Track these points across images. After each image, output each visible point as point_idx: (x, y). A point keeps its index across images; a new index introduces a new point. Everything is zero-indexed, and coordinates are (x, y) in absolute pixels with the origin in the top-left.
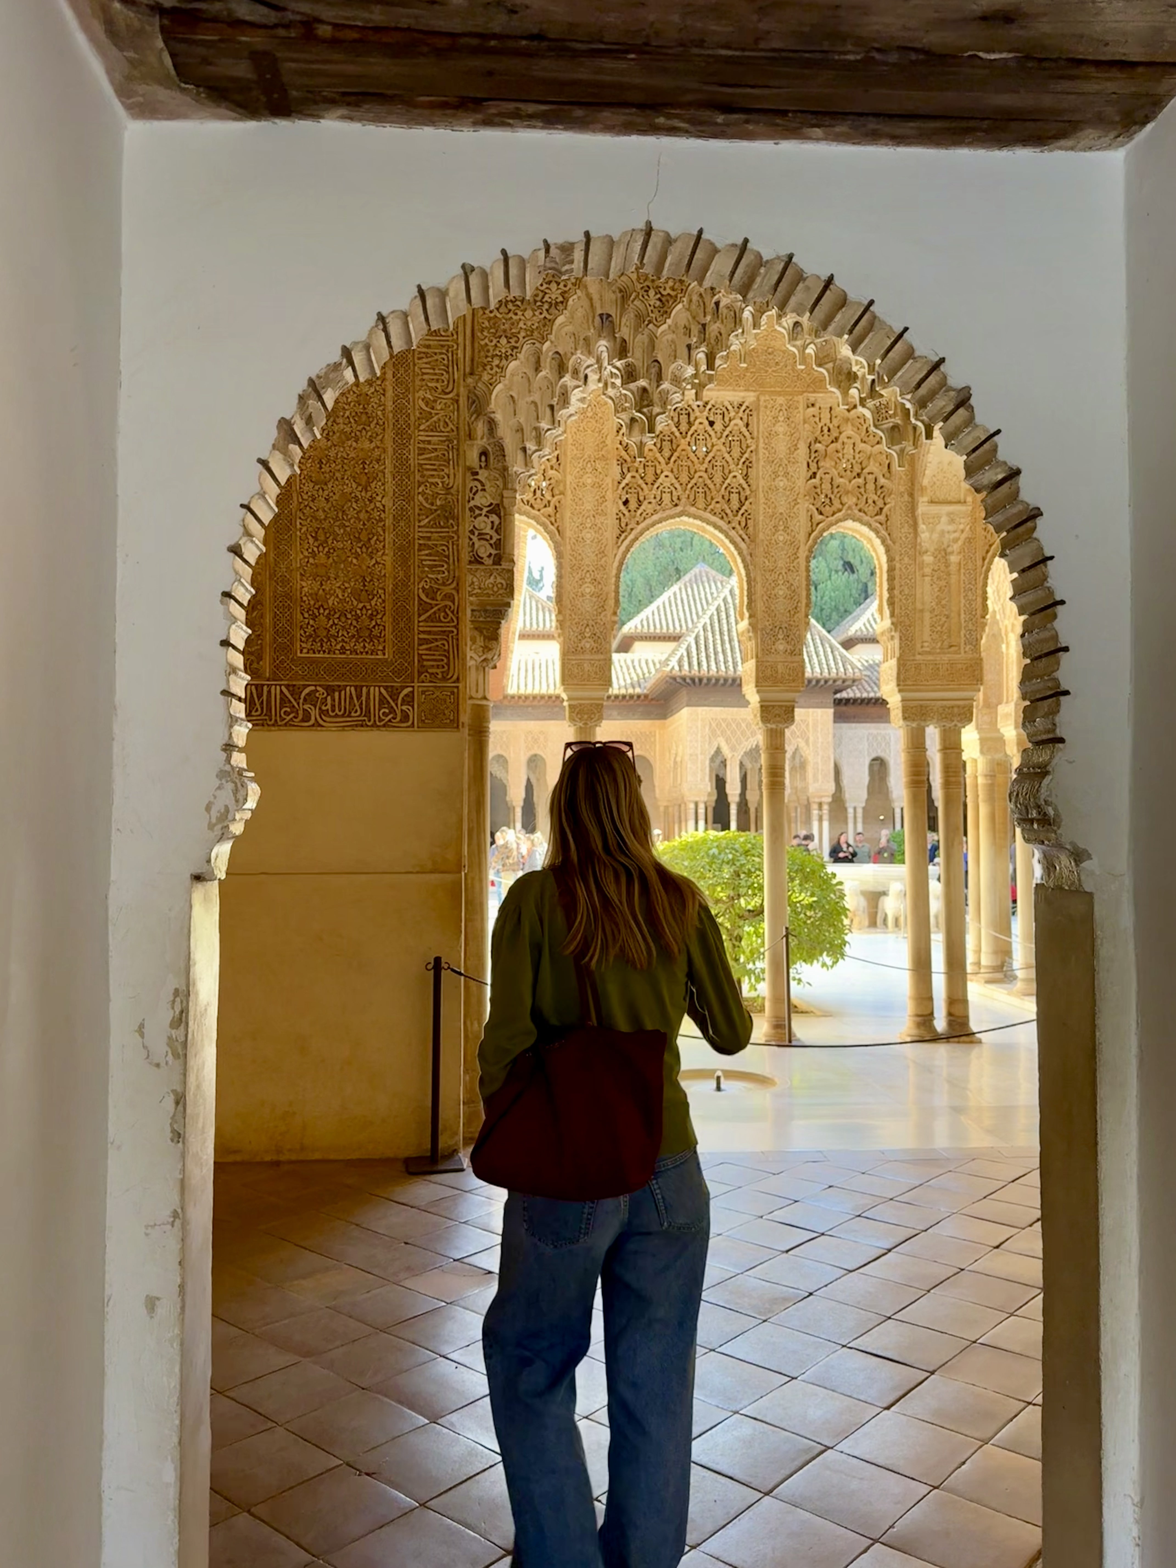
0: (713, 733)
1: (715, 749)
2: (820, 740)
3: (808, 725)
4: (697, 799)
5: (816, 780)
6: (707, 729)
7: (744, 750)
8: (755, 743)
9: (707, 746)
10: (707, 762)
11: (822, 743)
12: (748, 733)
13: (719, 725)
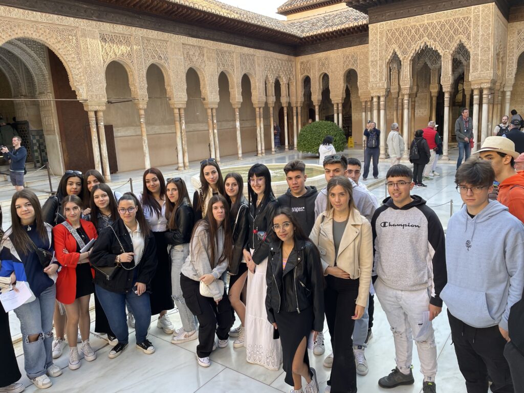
0: (389, 41)
1: (391, 54)
2: (481, 33)
3: (470, 21)
4: (379, 95)
5: (476, 69)
6: (384, 40)
7: (413, 51)
8: (422, 45)
9: (384, 53)
10: (384, 66)
11: (483, 35)
12: (417, 37)
13: (393, 34)
